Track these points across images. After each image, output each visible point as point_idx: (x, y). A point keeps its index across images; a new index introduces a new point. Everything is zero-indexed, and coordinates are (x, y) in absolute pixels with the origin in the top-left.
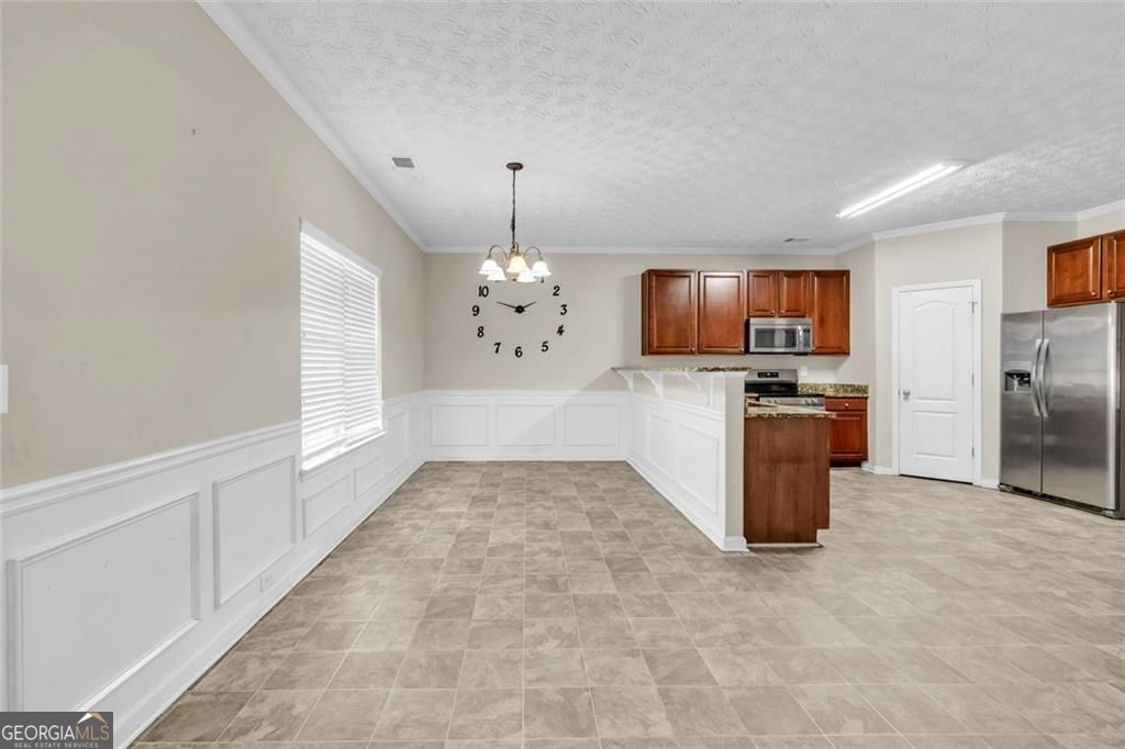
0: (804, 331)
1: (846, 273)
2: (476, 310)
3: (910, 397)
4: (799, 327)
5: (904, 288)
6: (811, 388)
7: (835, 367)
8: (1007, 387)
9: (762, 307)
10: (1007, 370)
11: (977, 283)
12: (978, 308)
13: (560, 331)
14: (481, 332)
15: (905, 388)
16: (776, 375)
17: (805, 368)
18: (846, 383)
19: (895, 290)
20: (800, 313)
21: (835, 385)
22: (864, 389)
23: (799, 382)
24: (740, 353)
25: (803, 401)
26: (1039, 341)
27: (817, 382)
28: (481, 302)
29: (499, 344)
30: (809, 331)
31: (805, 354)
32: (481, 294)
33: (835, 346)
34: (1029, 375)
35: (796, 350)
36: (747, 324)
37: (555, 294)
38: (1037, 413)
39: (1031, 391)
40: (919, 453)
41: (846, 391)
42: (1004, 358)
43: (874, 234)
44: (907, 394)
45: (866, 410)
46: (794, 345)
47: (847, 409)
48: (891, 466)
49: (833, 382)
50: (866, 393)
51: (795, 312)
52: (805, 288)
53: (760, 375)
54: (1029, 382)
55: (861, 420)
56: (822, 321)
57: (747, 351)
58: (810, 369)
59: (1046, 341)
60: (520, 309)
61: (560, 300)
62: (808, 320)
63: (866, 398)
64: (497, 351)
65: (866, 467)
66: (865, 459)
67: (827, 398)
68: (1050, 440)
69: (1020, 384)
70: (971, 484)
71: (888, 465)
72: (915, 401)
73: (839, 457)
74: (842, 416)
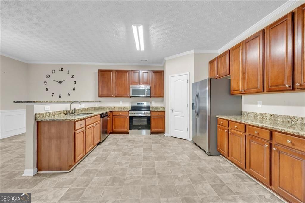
1: (163, 71)
2: (46, 83)
3: (173, 111)
4: (146, 89)
5: (172, 76)
6: (155, 108)
8: (192, 108)
9: (135, 82)
10: (192, 102)
11: (188, 74)
12: (188, 81)
13: (74, 89)
14: (47, 89)
15: (172, 108)
16: (143, 104)
19: (170, 76)
20: (148, 84)
24: (128, 97)
28: (47, 80)
29: (53, 94)
32: (47, 77)
33: (159, 95)
35: (145, 96)
36: (130, 87)
37: (72, 77)
40: (175, 130)
43: (165, 58)
45: (164, 115)
46: (145, 94)
47: (158, 115)
50: (165, 109)
52: (149, 76)
53: (138, 104)
55: (163, 119)
58: (155, 102)
59: (198, 92)
60: (60, 82)
61: (74, 79)
63: (165, 111)
64: (53, 96)
65: (165, 134)
66: (165, 131)
67: (152, 111)
70: (187, 140)
71: (168, 133)
72: (175, 112)
73: (156, 130)
74: (157, 117)
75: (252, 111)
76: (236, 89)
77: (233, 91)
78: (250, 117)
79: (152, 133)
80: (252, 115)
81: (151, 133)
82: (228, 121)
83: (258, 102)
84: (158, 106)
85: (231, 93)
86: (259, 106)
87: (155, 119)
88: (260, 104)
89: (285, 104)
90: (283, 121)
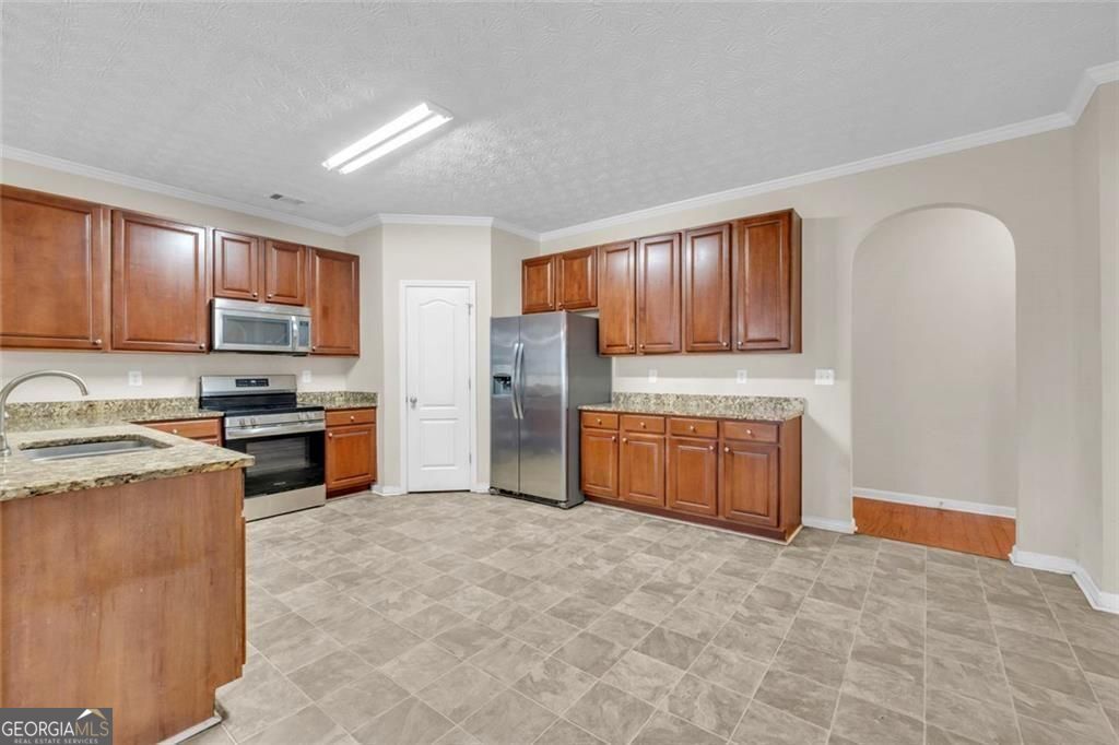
0: (301, 323)
1: (355, 259)
3: (417, 404)
4: (294, 318)
5: (410, 282)
6: (315, 397)
7: (345, 371)
8: (494, 391)
9: (236, 286)
10: (494, 374)
11: (472, 284)
12: (473, 310)
15: (412, 394)
16: (264, 382)
17: (309, 372)
18: (356, 391)
19: (402, 284)
20: (298, 301)
21: (346, 393)
22: (372, 397)
23: (299, 391)
24: (200, 351)
25: (303, 416)
26: (517, 345)
27: (323, 391)
30: (307, 324)
31: (304, 354)
33: (341, 344)
34: (510, 378)
35: (289, 348)
36: (211, 306)
38: (516, 416)
39: (512, 395)
40: (425, 466)
41: (356, 400)
42: (493, 362)
43: (381, 215)
44: (414, 402)
45: (374, 423)
46: (286, 342)
47: (353, 423)
48: (399, 485)
49: (343, 388)
50: (375, 402)
51: (289, 298)
52: (303, 268)
53: (239, 383)
54: (510, 385)
55: (369, 434)
56: (325, 311)
57: (210, 348)
58: (316, 374)
59: (522, 345)
62: (306, 310)
63: (375, 408)
65: (375, 489)
66: (374, 481)
67: (327, 411)
68: (524, 434)
69: (504, 388)
70: (468, 491)
71: (396, 484)
72: (422, 408)
73: (345, 483)
74: (348, 431)
75: (637, 391)
76: (618, 342)
77: (608, 346)
78: (633, 403)
79: (331, 494)
80: (638, 400)
81: (327, 498)
82: (616, 416)
83: (651, 372)
84: (328, 390)
85: (601, 351)
86: (653, 380)
87: (340, 439)
88: (653, 375)
89: (705, 375)
90: (698, 405)
